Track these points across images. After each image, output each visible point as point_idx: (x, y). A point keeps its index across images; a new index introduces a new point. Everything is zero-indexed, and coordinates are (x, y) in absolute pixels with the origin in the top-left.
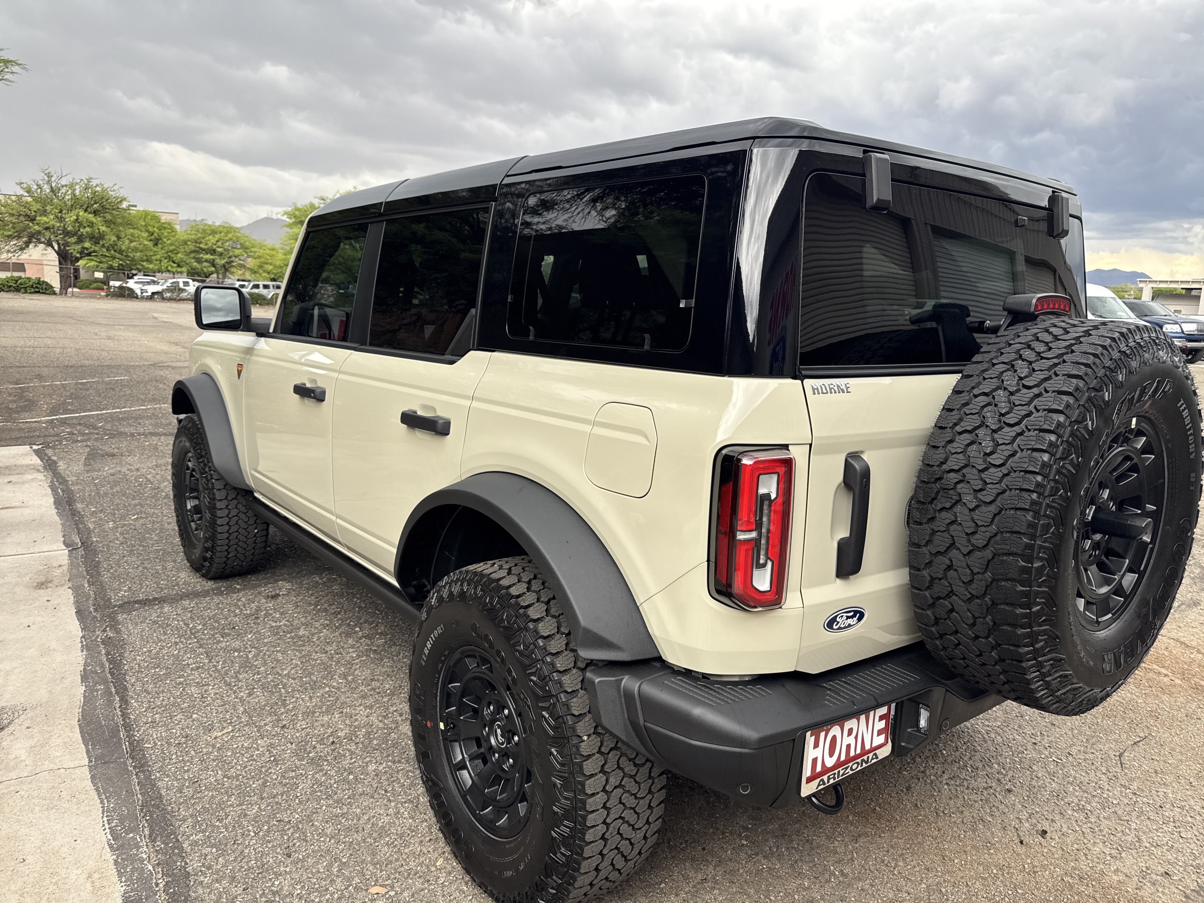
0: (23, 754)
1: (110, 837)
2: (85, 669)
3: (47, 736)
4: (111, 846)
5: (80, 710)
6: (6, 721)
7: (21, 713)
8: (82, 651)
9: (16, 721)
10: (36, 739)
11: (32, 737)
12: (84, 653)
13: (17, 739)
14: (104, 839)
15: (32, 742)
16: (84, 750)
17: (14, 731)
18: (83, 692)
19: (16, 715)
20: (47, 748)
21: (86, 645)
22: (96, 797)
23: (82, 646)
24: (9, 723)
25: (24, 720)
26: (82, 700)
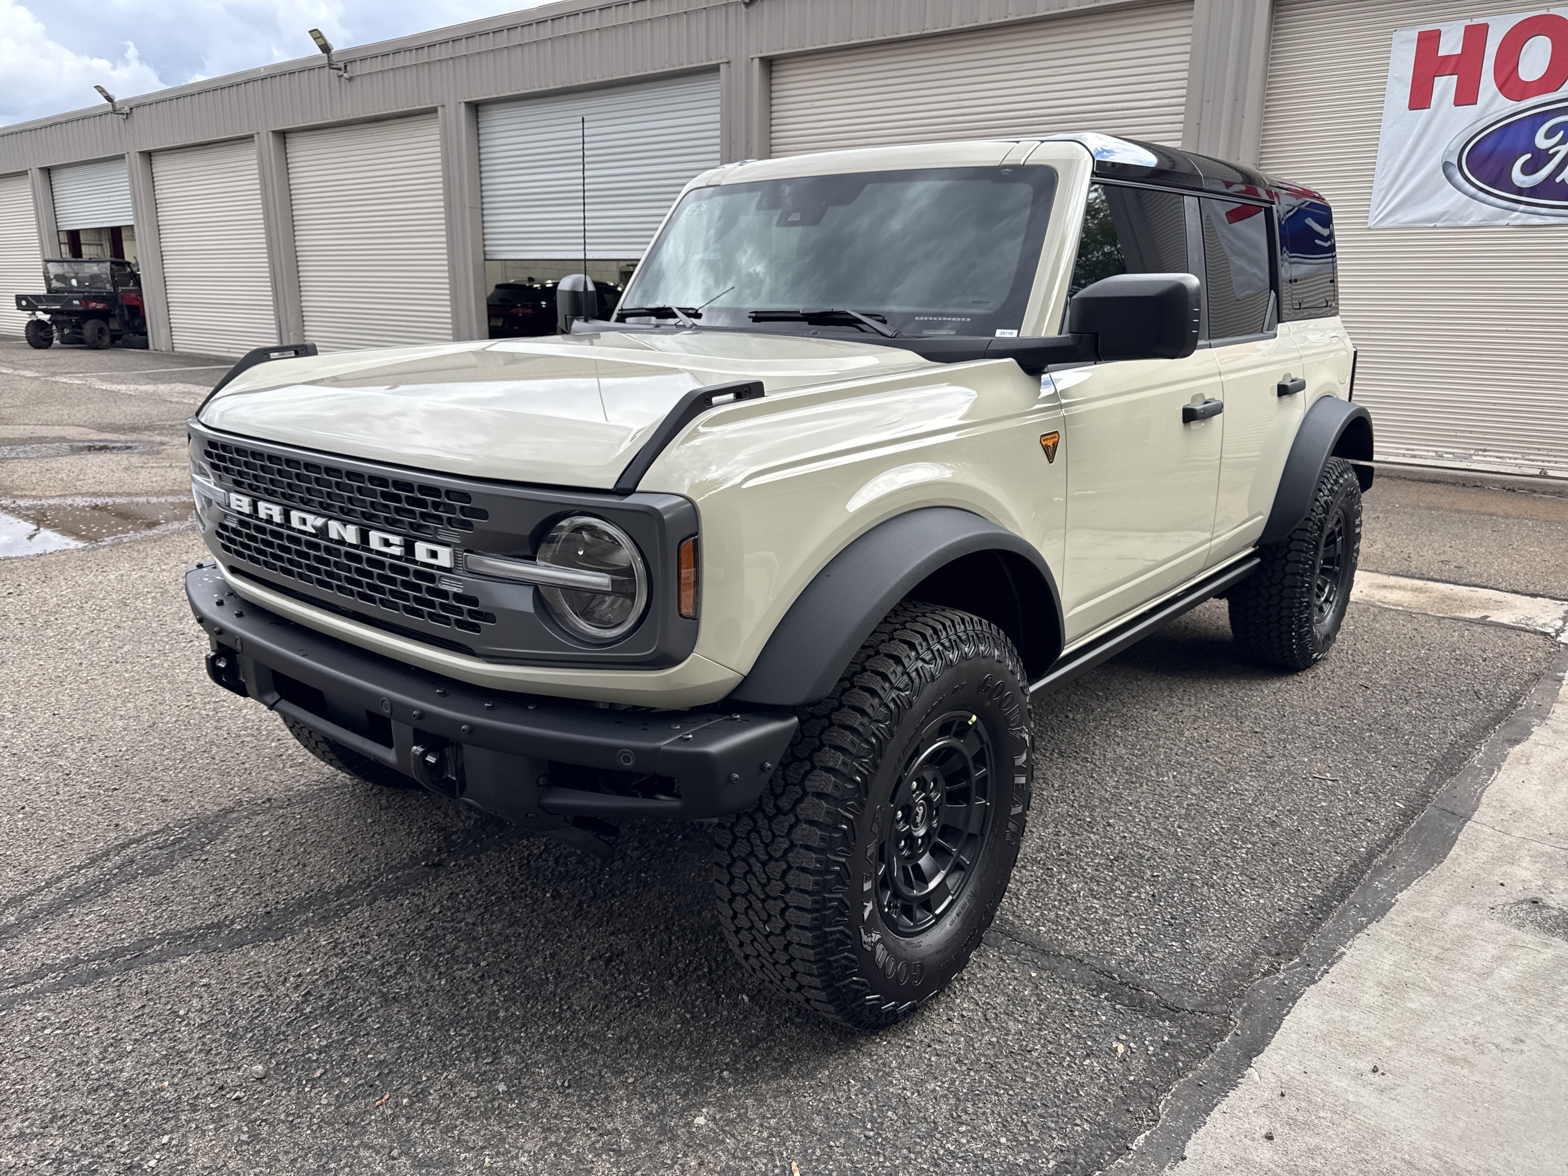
0: (1526, 862)
1: (1496, 773)
2: (1370, 922)
3: (1489, 866)
4: (1499, 769)
5: (1429, 872)
6: (1524, 907)
7: (1499, 908)
8: (1344, 953)
9: (1511, 901)
10: (1503, 869)
11: (1505, 874)
12: (1344, 949)
13: (1523, 881)
14: (1500, 773)
15: (1509, 869)
16: (1461, 834)
17: (1520, 891)
18: (1405, 892)
19: (1507, 908)
20: (1496, 854)
21: (1325, 961)
22: (1484, 797)
23: (1331, 965)
24: (1522, 902)
25: (1501, 897)
26: (1415, 882)
